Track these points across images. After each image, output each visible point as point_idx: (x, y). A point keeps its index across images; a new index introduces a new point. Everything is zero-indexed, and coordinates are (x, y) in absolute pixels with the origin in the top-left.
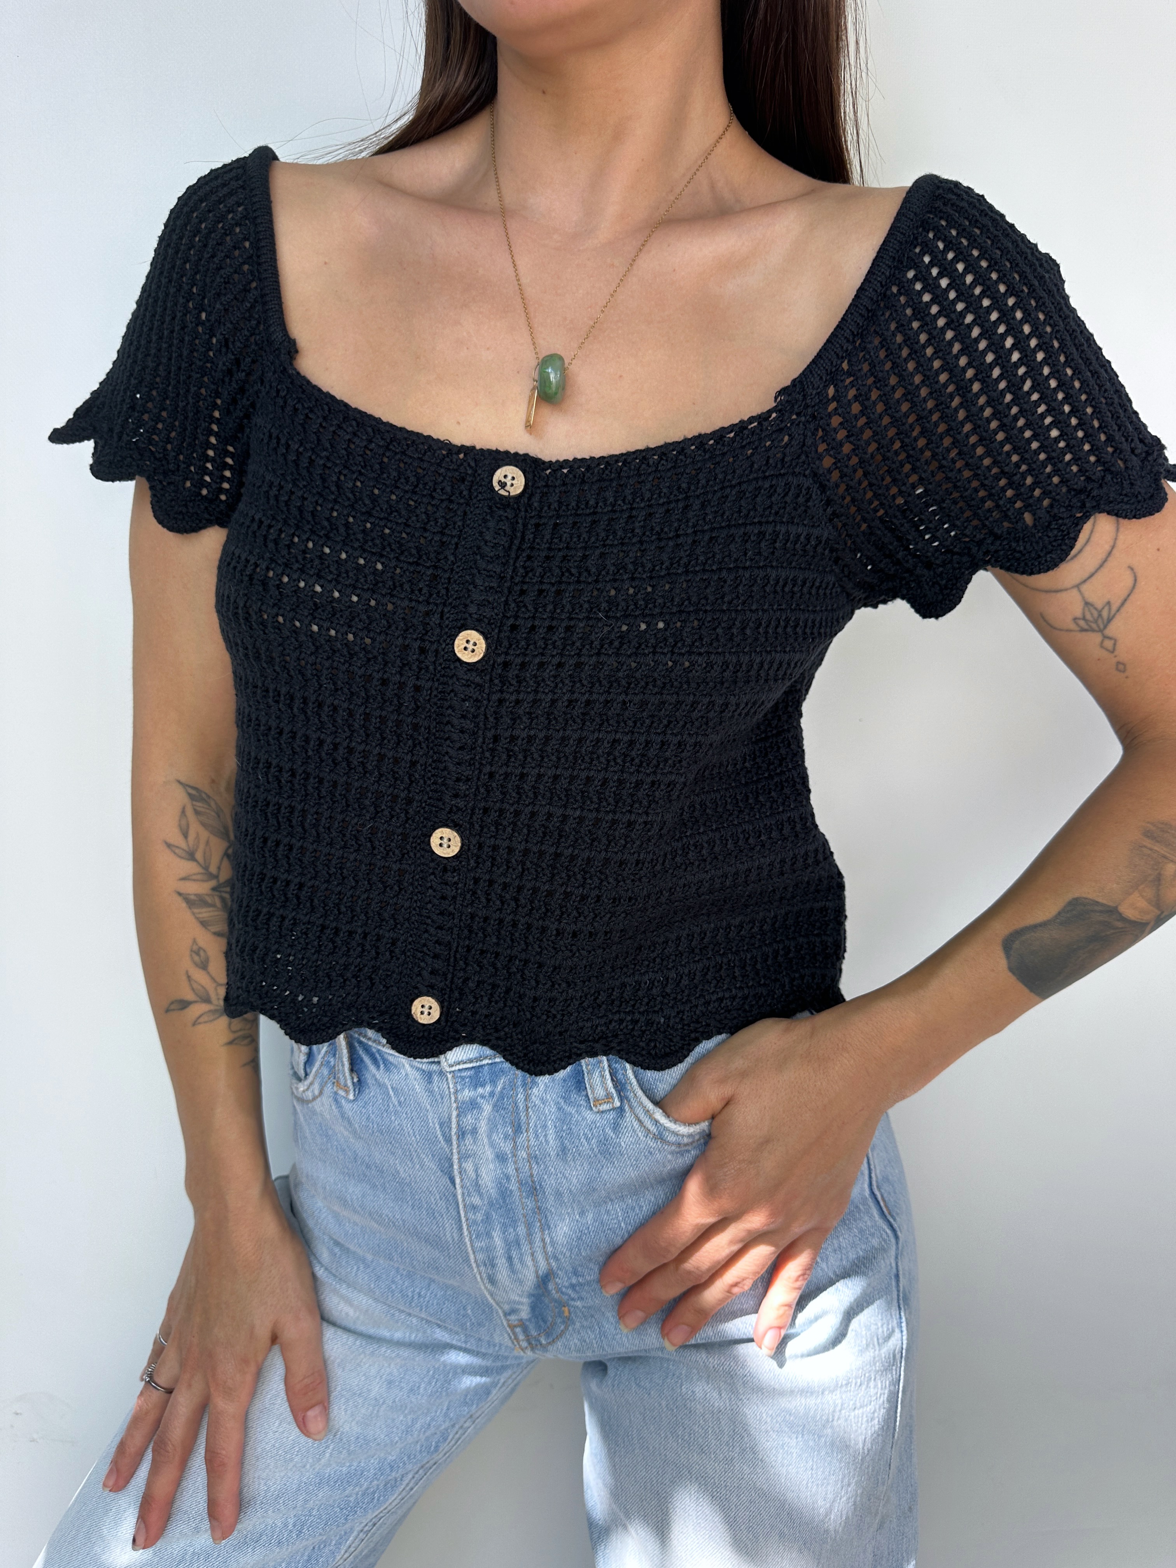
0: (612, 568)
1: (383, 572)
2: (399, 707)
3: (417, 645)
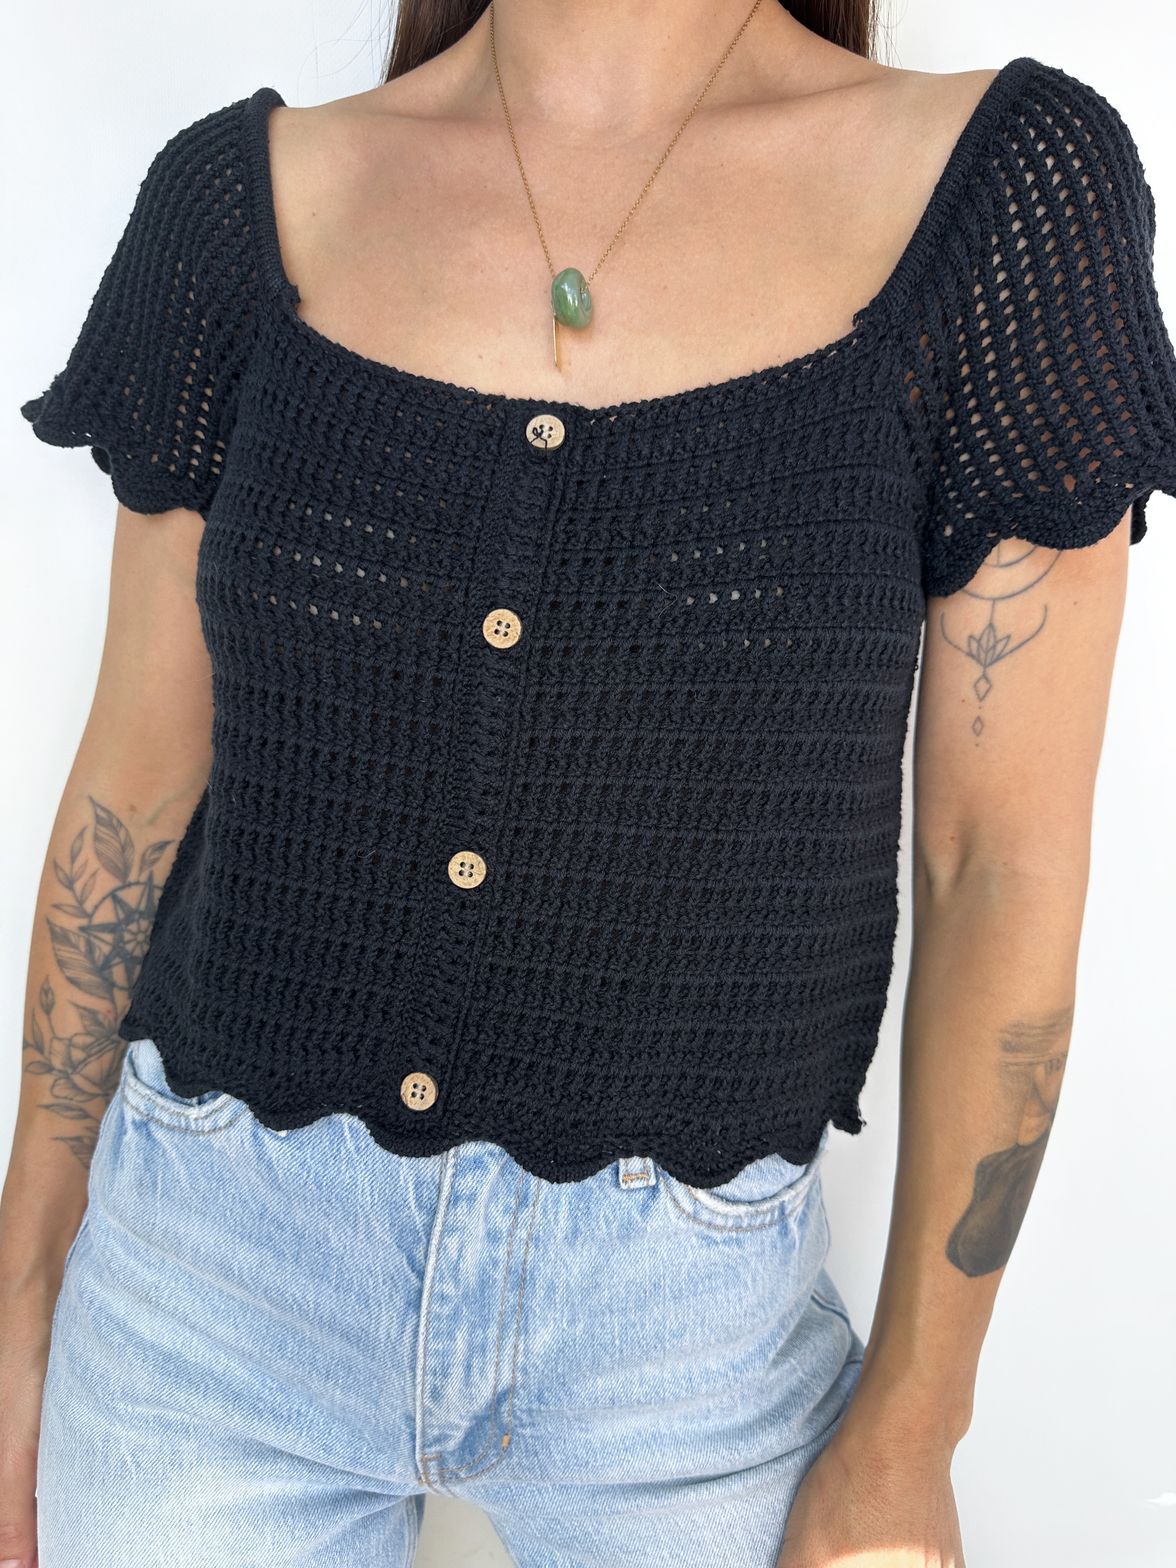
0: (673, 528)
1: (395, 540)
2: (415, 706)
3: (436, 628)
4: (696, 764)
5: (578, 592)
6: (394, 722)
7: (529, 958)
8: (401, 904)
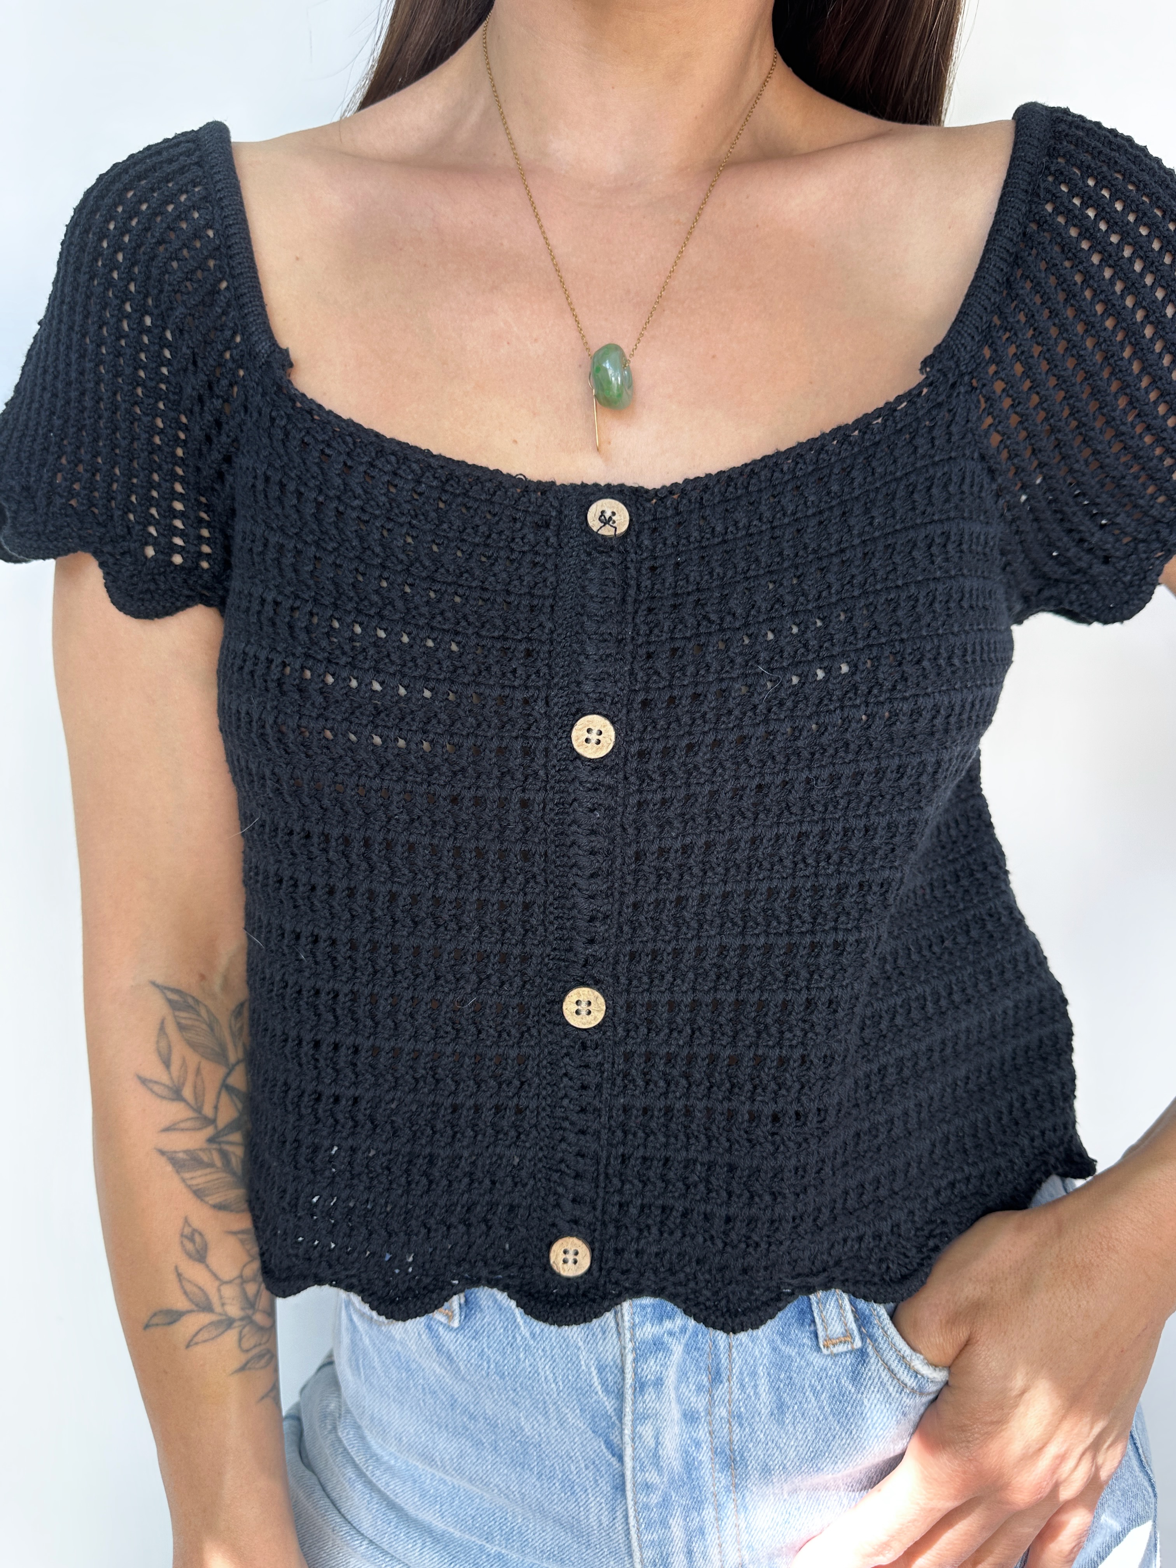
1: (461, 654)
2: (502, 832)
3: (518, 745)
4: (823, 856)
5: (670, 686)
6: (480, 853)
7: (665, 1094)
8: (513, 1053)
